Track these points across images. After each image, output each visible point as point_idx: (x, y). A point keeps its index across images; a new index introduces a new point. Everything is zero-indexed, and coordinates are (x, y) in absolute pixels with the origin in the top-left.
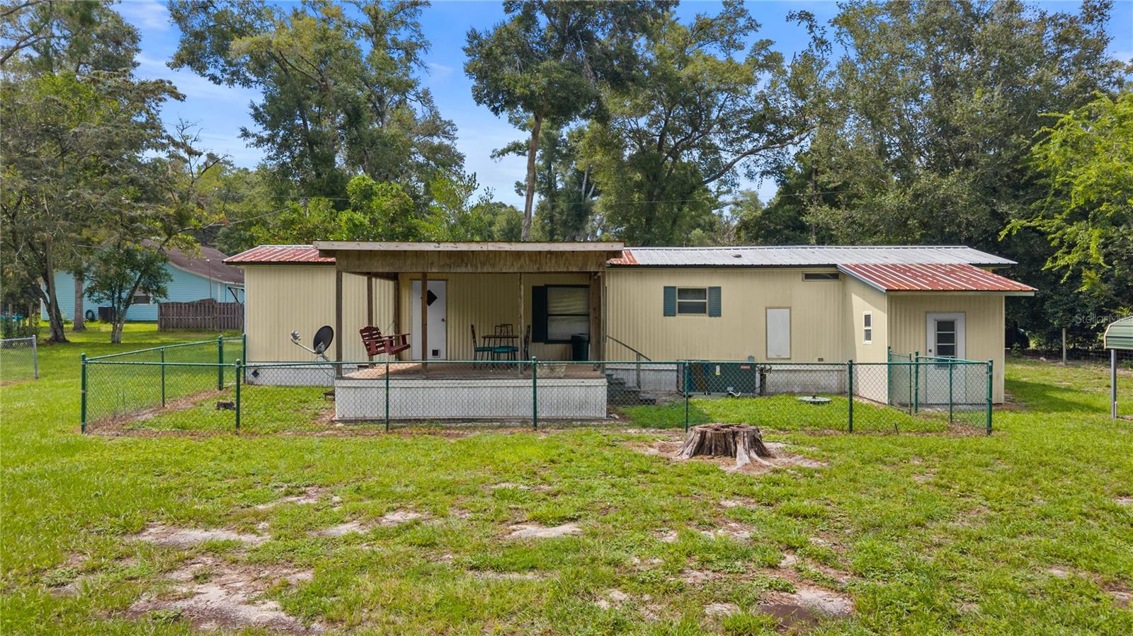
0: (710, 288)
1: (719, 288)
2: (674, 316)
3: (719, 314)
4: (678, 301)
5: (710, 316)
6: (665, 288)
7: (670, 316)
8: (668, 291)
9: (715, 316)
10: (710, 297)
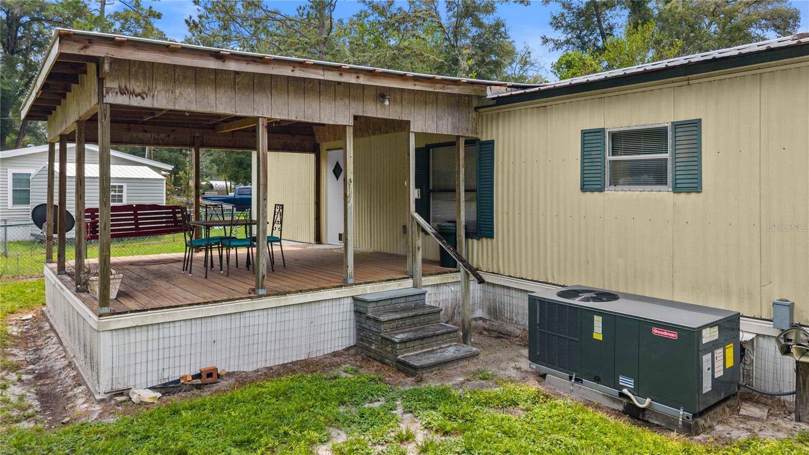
0: (676, 125)
1: (696, 124)
2: (601, 190)
3: (695, 186)
4: (610, 158)
5: (676, 190)
6: (584, 133)
7: (592, 191)
8: (590, 138)
9: (689, 191)
10: (675, 145)
